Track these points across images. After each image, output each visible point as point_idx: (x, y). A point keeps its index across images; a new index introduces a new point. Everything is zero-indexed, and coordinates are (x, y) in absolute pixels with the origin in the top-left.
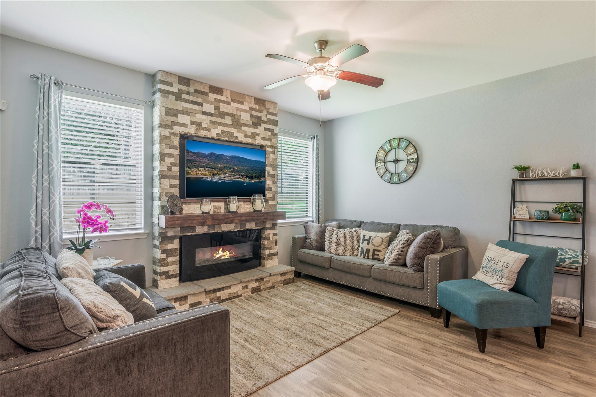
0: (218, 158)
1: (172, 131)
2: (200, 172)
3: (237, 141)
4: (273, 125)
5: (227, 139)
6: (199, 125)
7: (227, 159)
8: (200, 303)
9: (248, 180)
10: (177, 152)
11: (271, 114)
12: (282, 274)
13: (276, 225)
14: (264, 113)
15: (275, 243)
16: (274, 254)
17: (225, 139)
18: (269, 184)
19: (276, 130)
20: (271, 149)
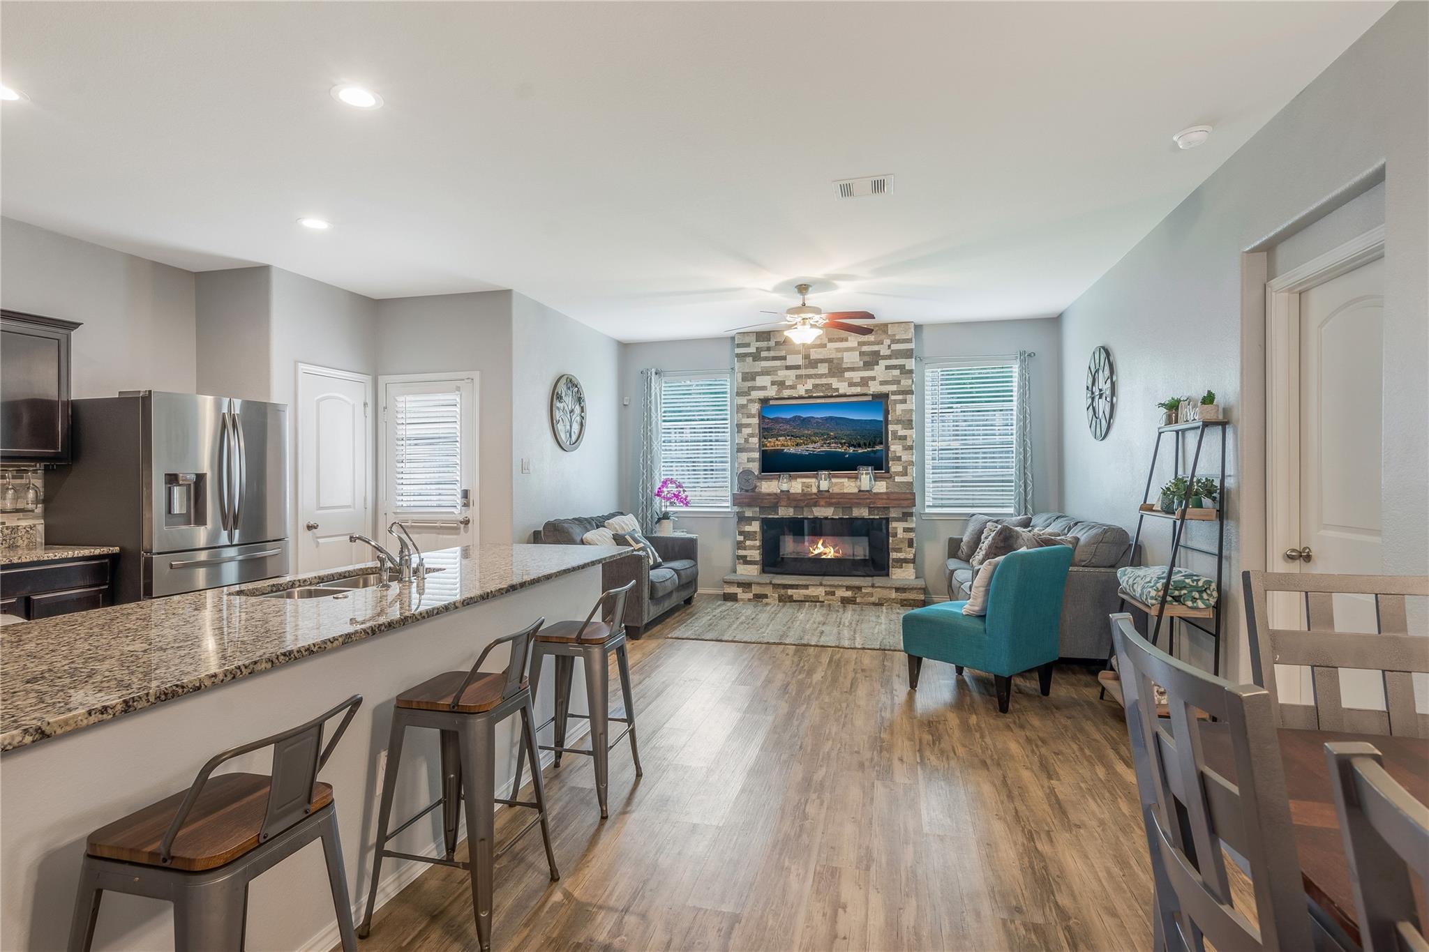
0: (806, 422)
1: (750, 397)
2: (779, 443)
3: (837, 394)
4: (902, 358)
5: (822, 394)
6: (781, 384)
7: (817, 422)
8: (766, 596)
9: (851, 450)
10: (755, 421)
11: (899, 341)
12: (897, 589)
13: (911, 515)
14: (884, 343)
15: (909, 542)
16: (906, 561)
17: (818, 394)
18: (895, 451)
19: (910, 364)
20: (900, 397)
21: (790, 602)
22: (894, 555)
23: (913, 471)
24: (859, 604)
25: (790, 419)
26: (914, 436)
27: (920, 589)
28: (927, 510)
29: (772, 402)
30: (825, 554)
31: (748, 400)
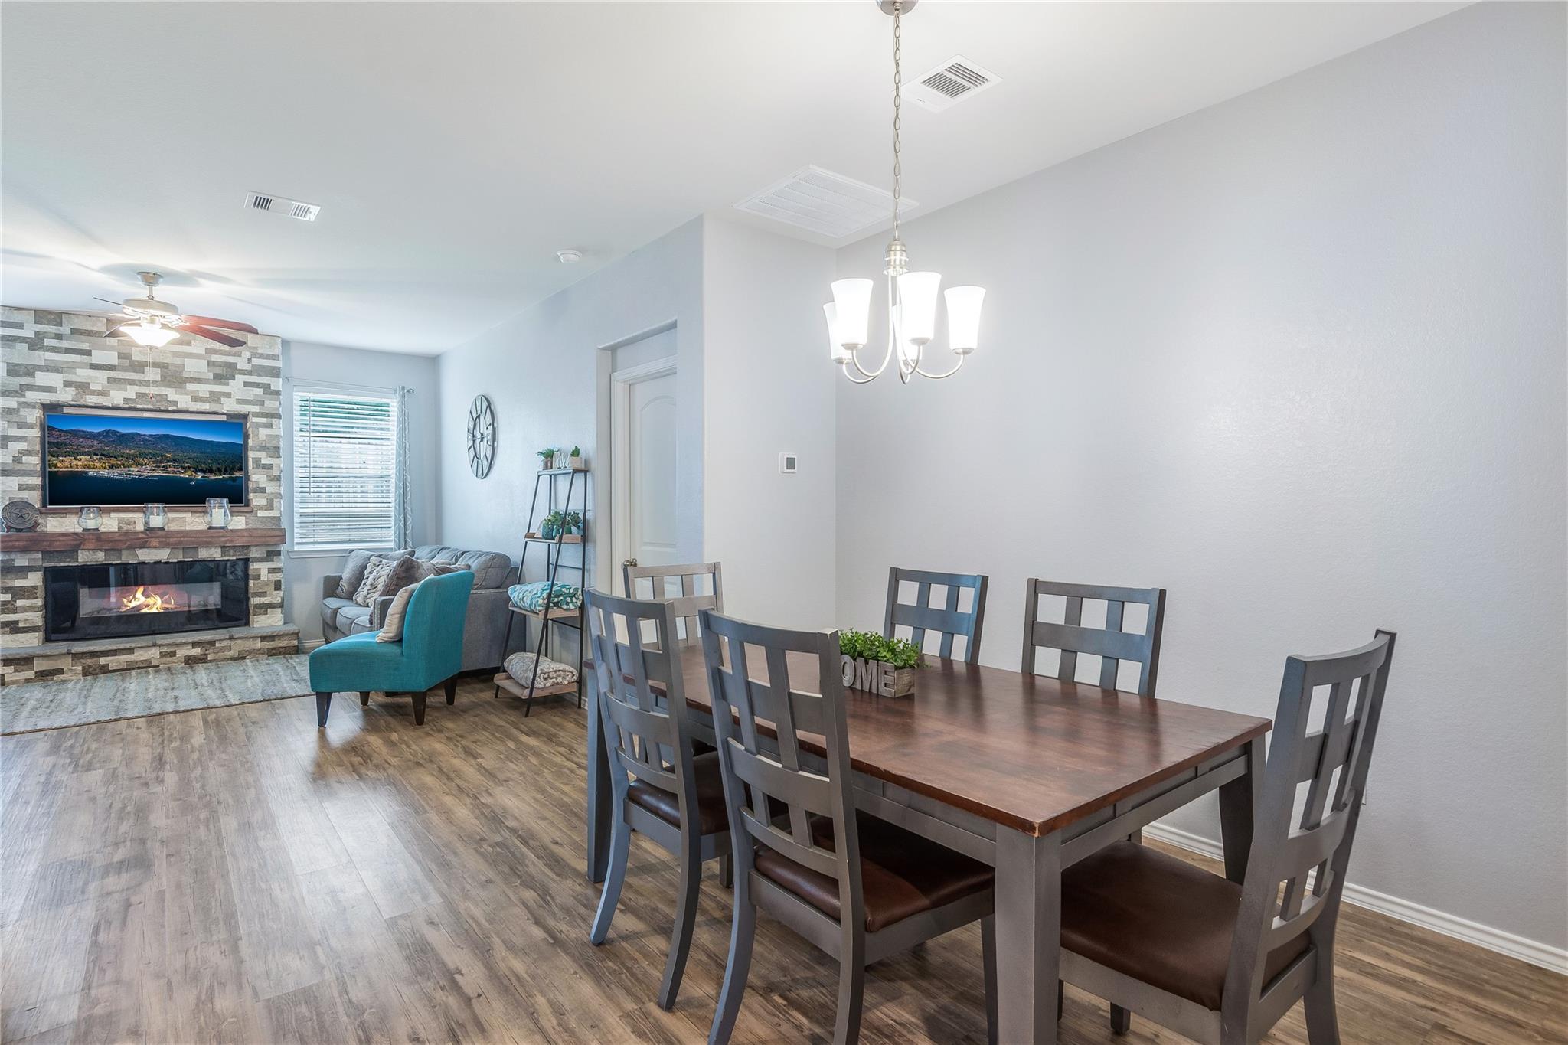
0: (124, 438)
1: (23, 400)
2: (80, 463)
3: (175, 408)
4: (266, 376)
5: (152, 407)
6: (83, 387)
7: (145, 441)
8: (60, 672)
9: (199, 476)
10: (36, 433)
11: (261, 356)
12: (264, 638)
13: (278, 553)
14: (243, 356)
15: (275, 584)
16: (272, 606)
17: (145, 406)
18: (257, 482)
19: (277, 384)
20: (264, 420)
21: (104, 673)
22: (255, 601)
23: (281, 505)
24: (211, 661)
25: (99, 434)
26: (282, 465)
27: (293, 634)
28: (296, 548)
29: (66, 410)
30: (148, 606)
31: (20, 404)
